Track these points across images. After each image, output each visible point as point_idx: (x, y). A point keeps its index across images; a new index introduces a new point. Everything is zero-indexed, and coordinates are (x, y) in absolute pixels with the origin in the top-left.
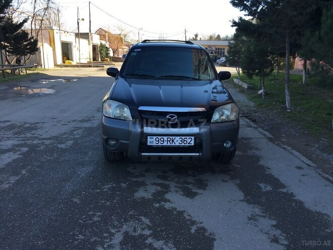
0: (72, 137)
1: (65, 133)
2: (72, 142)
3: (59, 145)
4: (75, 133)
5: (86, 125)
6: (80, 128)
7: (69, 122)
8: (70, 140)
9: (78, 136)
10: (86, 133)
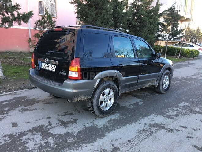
0: (179, 109)
1: (184, 114)
2: (180, 105)
3: (189, 105)
4: (175, 113)
5: (159, 119)
6: (168, 117)
7: (177, 130)
8: (181, 106)
9: (174, 108)
10: (166, 110)
